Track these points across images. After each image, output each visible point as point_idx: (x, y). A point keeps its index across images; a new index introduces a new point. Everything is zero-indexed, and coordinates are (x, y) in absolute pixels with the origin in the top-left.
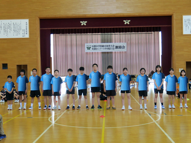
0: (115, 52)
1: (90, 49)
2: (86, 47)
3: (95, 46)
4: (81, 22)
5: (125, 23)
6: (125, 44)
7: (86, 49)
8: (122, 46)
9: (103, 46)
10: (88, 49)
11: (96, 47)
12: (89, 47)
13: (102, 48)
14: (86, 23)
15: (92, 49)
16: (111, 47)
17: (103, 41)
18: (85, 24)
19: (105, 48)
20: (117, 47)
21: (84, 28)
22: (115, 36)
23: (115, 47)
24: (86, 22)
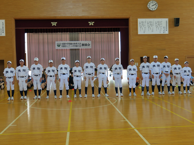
0: (82, 49)
1: (59, 46)
3: (64, 43)
4: (52, 23)
5: (90, 25)
6: (90, 42)
7: (56, 46)
8: (87, 44)
9: (71, 44)
10: (58, 46)
11: (65, 45)
12: (59, 44)
15: (62, 46)
16: (78, 44)
17: (71, 39)
18: (55, 25)
19: (72, 45)
20: (83, 45)
21: (54, 28)
22: (82, 35)
23: (81, 45)
24: (56, 23)
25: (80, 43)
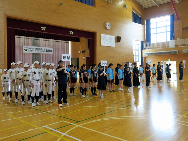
0: (42, 54)
1: (26, 51)
2: (23, 48)
3: (31, 48)
4: (41, 27)
6: (52, 49)
7: (24, 50)
8: (50, 50)
9: (37, 49)
10: (25, 50)
11: (32, 49)
12: (26, 49)
13: (36, 50)
14: (45, 29)
15: (29, 50)
16: (42, 50)
19: (38, 50)
20: (47, 50)
23: (45, 50)
25: (44, 49)
